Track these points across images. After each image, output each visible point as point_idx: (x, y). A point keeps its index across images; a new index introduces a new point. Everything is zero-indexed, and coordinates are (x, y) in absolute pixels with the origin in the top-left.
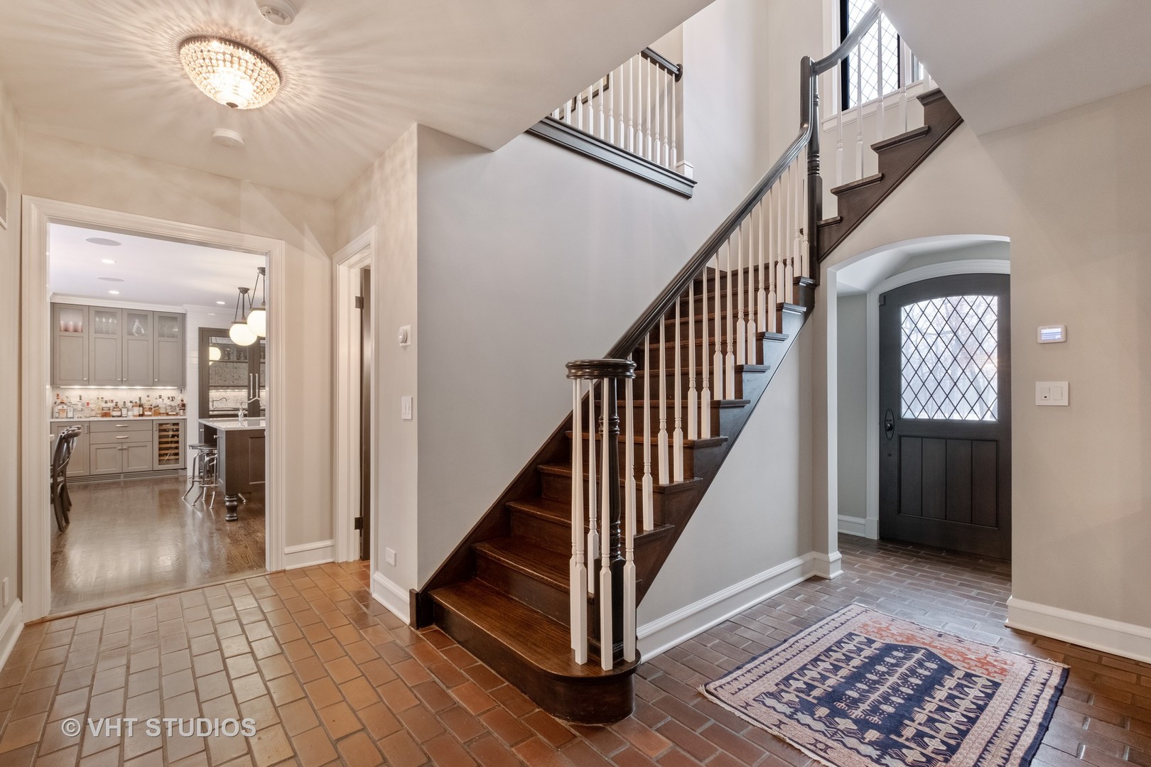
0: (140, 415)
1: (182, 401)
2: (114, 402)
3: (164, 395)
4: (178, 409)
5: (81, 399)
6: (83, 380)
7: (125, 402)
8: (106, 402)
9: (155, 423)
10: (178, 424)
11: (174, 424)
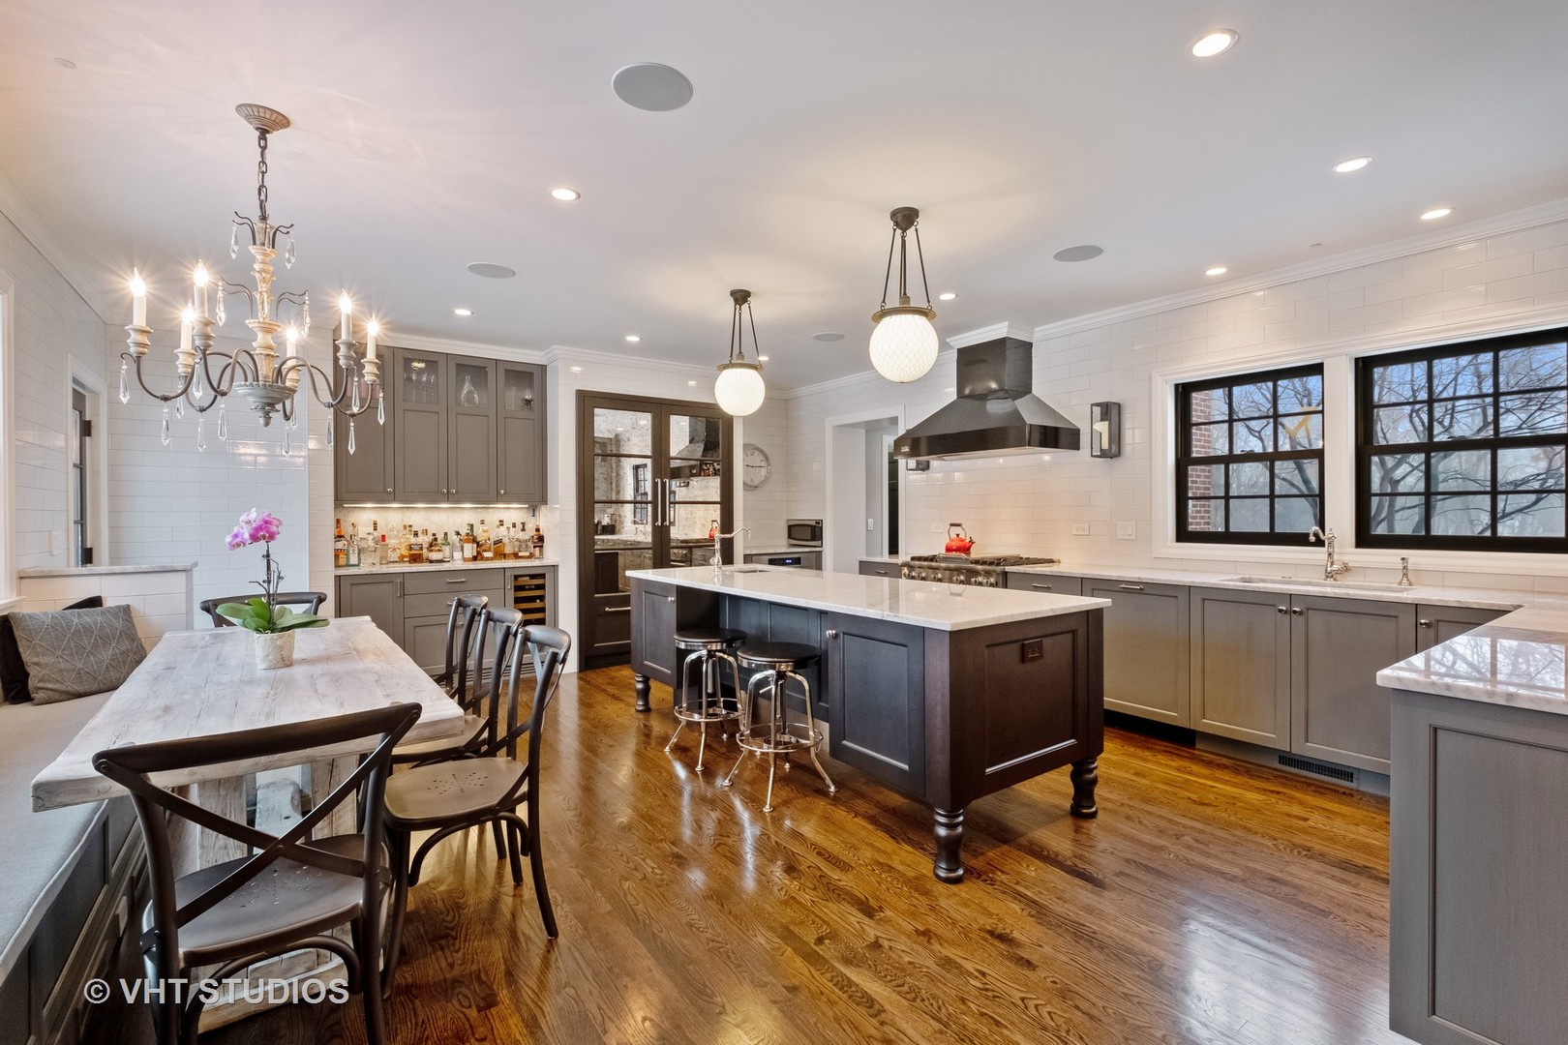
0: (475, 558)
1: (538, 530)
2: (430, 533)
3: (504, 520)
4: (531, 544)
5: (375, 529)
6: (385, 491)
7: (446, 534)
8: (416, 534)
9: (508, 574)
10: (543, 576)
11: (533, 577)
